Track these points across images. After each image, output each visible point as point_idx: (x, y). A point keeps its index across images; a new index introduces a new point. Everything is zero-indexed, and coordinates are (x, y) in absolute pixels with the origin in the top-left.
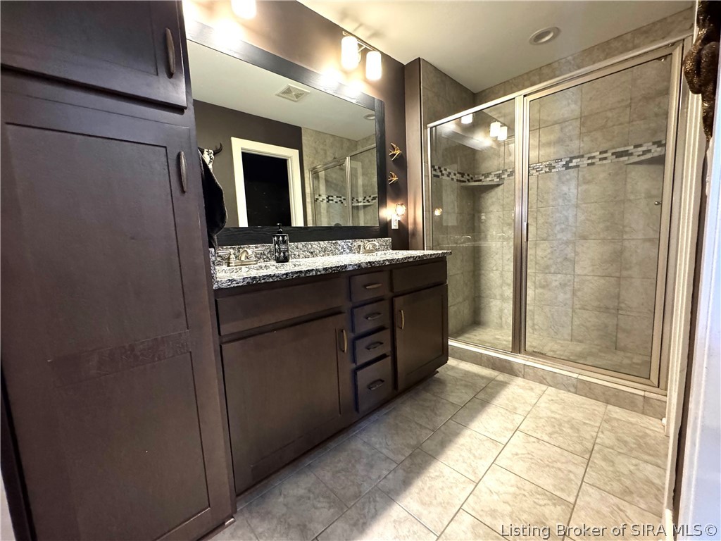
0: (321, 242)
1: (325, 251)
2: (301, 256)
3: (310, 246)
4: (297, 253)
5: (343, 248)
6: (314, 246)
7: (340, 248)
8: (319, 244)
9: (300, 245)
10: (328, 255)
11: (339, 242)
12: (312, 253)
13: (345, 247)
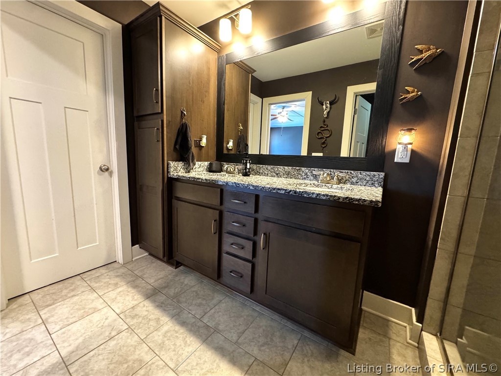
0: (286, 167)
1: (288, 175)
2: (269, 175)
3: (276, 169)
4: (267, 173)
5: (306, 174)
6: (280, 169)
7: (303, 174)
8: (284, 168)
9: (269, 167)
10: (291, 178)
11: (303, 169)
12: (277, 174)
13: (309, 174)
